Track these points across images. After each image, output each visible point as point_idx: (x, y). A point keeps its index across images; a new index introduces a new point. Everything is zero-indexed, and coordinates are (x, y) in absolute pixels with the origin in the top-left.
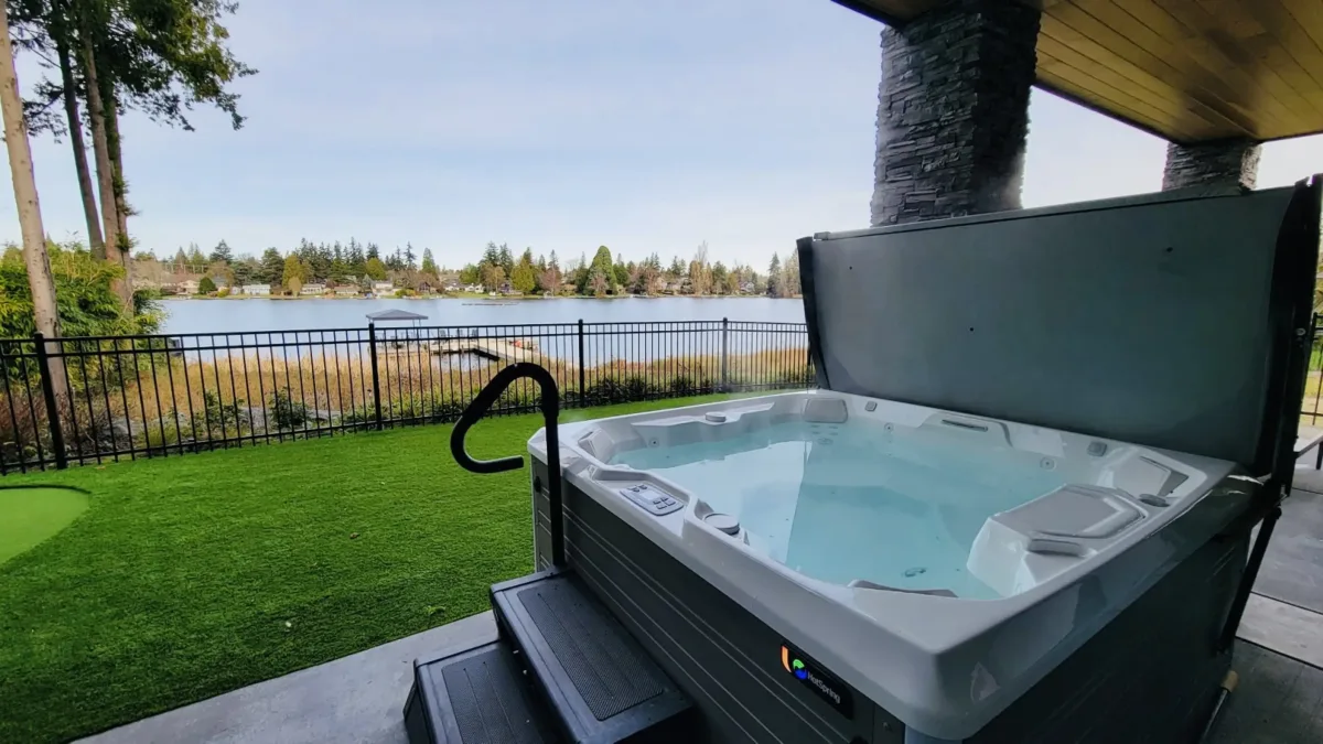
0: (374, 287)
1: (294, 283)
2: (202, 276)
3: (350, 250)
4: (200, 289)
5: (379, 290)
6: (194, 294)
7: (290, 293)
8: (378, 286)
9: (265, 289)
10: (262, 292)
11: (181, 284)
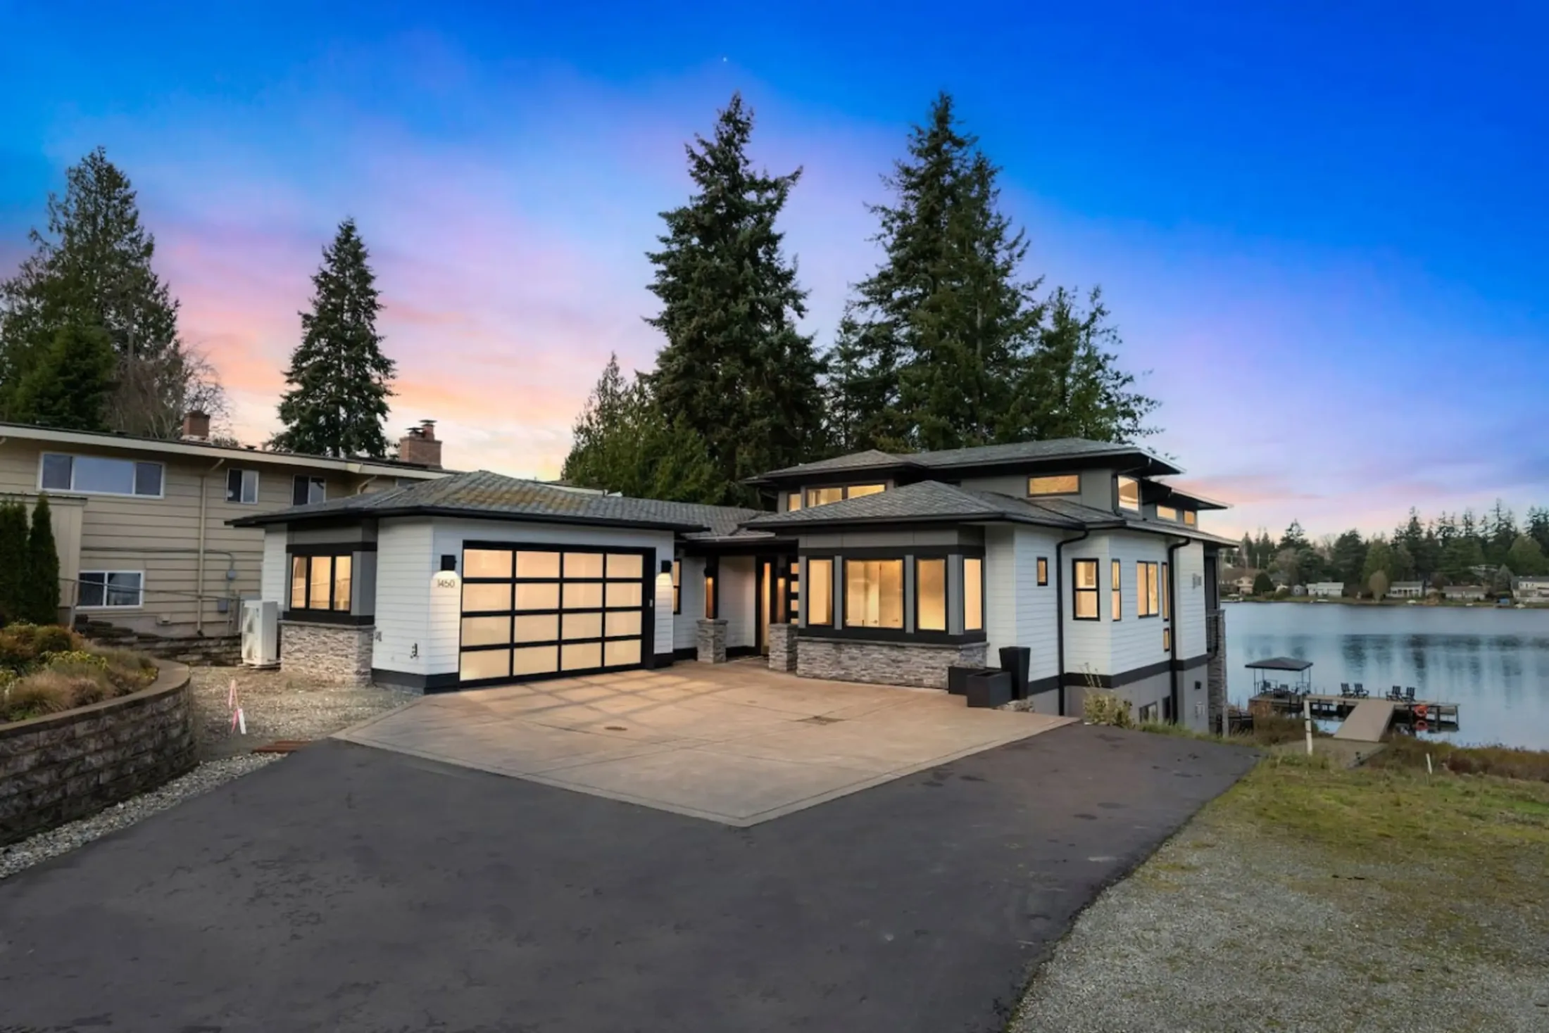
0: (1517, 587)
1: (1377, 579)
2: (1258, 571)
3: (1492, 520)
4: (1254, 589)
5: (1525, 594)
6: (1248, 595)
7: (1369, 596)
8: (1524, 585)
9: (1336, 589)
10: (1331, 593)
11: (1235, 582)
